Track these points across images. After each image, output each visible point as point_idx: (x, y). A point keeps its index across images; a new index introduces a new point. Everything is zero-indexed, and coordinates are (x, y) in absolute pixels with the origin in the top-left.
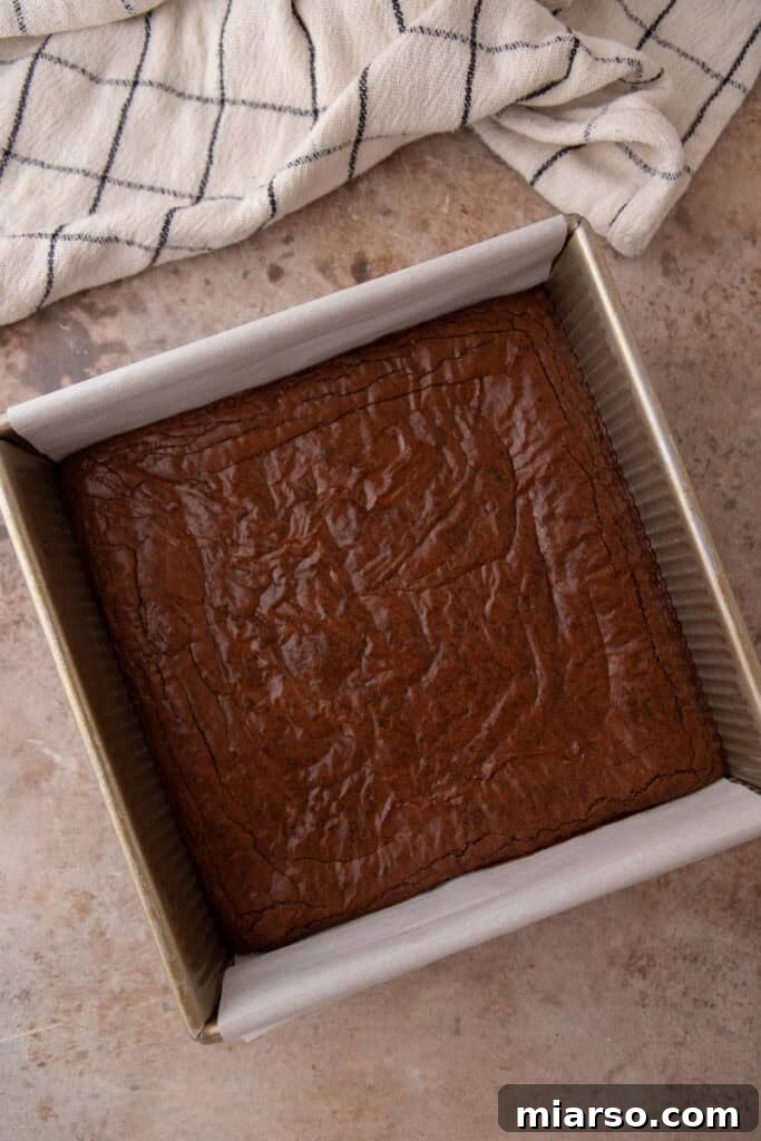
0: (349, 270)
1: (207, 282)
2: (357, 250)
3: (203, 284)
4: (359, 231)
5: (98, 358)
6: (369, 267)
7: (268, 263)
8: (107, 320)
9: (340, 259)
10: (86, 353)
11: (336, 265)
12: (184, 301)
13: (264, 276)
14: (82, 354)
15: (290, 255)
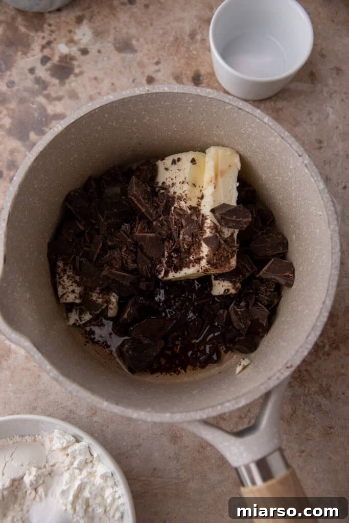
0: (191, 79)
1: (113, 84)
2: (195, 69)
3: (110, 84)
4: (196, 59)
5: (50, 122)
6: (201, 78)
7: (146, 75)
8: (57, 103)
9: (185, 73)
10: (44, 119)
11: (184, 76)
12: (99, 93)
13: (144, 82)
14: (42, 120)
15: (158, 71)
